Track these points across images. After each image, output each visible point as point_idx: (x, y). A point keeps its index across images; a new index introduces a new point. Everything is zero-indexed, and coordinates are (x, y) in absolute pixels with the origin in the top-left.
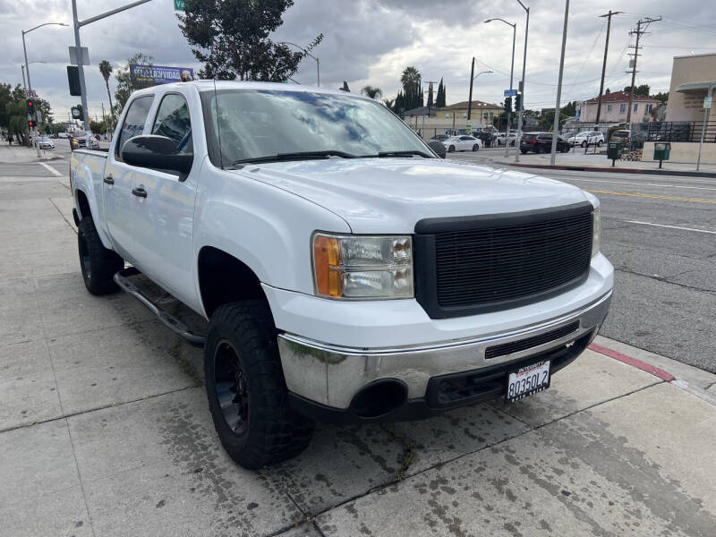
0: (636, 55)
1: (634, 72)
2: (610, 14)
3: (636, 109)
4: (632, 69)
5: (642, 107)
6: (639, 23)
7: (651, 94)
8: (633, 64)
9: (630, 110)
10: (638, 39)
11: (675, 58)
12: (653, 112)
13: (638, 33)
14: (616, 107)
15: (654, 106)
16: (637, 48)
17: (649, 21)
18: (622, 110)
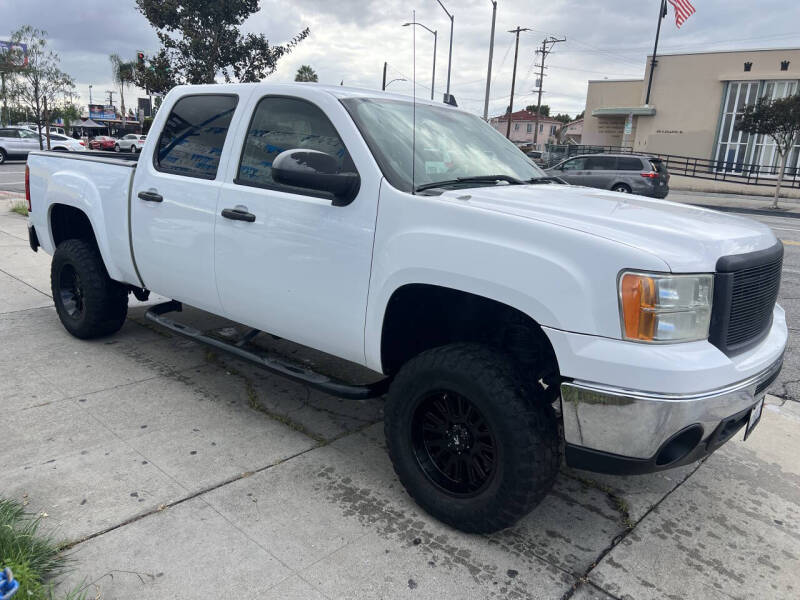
0: (542, 75)
1: (540, 92)
2: (518, 30)
3: (541, 130)
4: (538, 89)
5: (547, 128)
6: (545, 43)
7: (550, 116)
8: (539, 83)
9: (536, 131)
10: (543, 59)
11: (590, 82)
12: (557, 134)
13: (544, 52)
14: (523, 126)
15: (558, 127)
16: (542, 67)
17: (555, 41)
18: (529, 131)
